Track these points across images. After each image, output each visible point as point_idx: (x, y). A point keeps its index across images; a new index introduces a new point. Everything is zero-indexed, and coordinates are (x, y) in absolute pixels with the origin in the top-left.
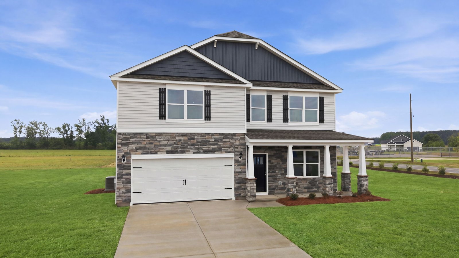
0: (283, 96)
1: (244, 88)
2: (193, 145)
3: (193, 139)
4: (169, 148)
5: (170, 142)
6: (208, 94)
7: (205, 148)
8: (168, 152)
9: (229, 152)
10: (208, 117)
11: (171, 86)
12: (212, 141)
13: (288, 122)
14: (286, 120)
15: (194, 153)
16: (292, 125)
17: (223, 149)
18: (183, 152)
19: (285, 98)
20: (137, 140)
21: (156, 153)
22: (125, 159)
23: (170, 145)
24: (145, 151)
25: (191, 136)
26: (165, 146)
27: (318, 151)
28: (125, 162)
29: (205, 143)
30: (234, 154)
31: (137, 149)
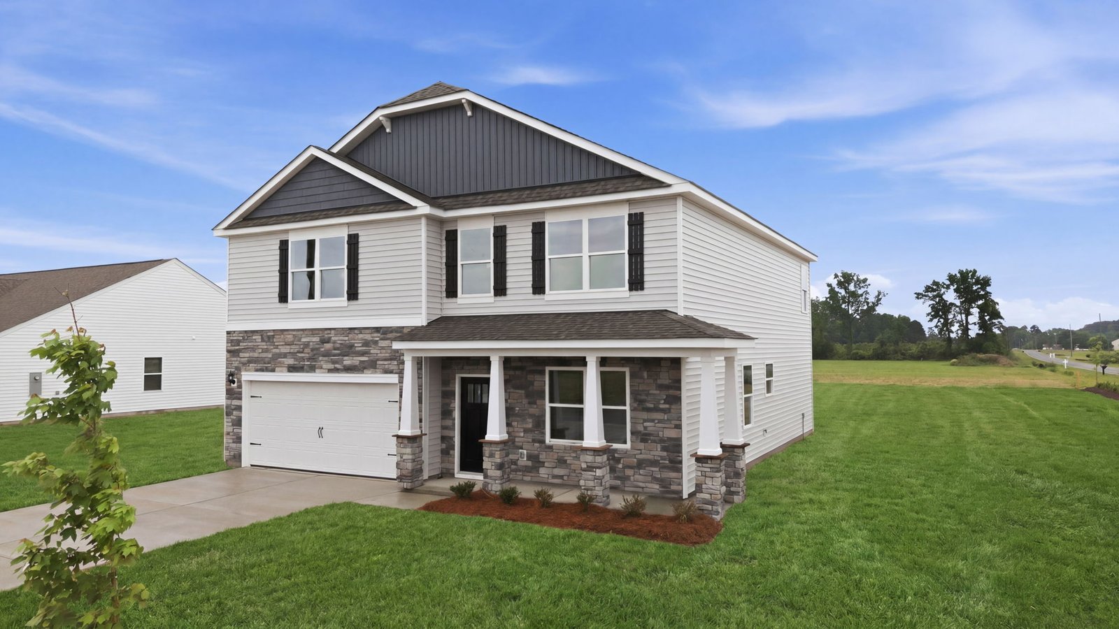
0: (534, 224)
1: (419, 217)
2: (327, 354)
3: (328, 341)
4: (291, 361)
5: (294, 349)
6: (353, 241)
7: (348, 361)
8: (292, 369)
9: (391, 372)
10: (353, 295)
11: (298, 233)
12: (359, 347)
13: (544, 293)
14: (538, 288)
15: (330, 371)
16: (557, 300)
17: (379, 362)
18: (312, 369)
19: (538, 231)
20: (250, 344)
21: (273, 371)
22: (236, 380)
23: (293, 354)
24: (259, 366)
25: (324, 335)
26: (285, 355)
27: (625, 372)
28: (236, 385)
29: (348, 350)
30: (397, 375)
31: (250, 362)
